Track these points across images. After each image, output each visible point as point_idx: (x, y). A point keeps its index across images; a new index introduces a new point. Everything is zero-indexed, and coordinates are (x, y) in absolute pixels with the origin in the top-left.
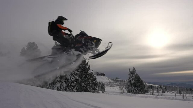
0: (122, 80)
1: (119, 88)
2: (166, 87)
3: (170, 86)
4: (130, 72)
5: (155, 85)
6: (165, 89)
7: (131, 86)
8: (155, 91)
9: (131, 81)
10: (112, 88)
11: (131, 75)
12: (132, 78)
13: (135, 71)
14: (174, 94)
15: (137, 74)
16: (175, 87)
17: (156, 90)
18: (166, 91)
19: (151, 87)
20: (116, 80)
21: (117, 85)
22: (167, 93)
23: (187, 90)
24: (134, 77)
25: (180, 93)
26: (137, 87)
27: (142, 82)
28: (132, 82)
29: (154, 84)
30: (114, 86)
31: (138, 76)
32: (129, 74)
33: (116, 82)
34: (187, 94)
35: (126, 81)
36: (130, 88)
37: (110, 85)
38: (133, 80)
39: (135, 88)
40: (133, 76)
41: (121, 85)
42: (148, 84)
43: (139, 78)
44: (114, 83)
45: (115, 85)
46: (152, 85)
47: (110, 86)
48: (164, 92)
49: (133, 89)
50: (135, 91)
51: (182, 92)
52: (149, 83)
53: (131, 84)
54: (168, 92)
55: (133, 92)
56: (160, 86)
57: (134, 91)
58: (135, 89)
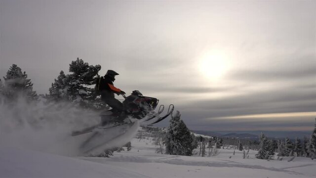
0: (157, 128)
1: (152, 142)
2: (222, 140)
3: (227, 138)
4: (172, 117)
5: (206, 136)
6: (221, 142)
7: (173, 139)
8: (207, 146)
9: (172, 131)
10: (142, 140)
11: (173, 123)
12: (174, 128)
13: (180, 116)
14: (232, 150)
15: (182, 121)
16: (234, 139)
17: (208, 144)
18: (221, 146)
19: (201, 139)
20: (147, 128)
21: (149, 136)
22: (223, 148)
23: (251, 143)
24: (177, 126)
25: (241, 149)
26: (181, 141)
27: (188, 133)
28: (175, 133)
29: (205, 134)
30: (144, 138)
31: (184, 124)
32: (171, 121)
33: (148, 131)
34: (250, 150)
35: (163, 129)
36: (172, 142)
37: (137, 137)
38: (175, 130)
39: (178, 142)
40: (176, 124)
41: (155, 136)
42: (196, 135)
43: (185, 127)
44: (145, 132)
45: (146, 135)
46: (202, 135)
47: (139, 138)
48: (218, 147)
49: (175, 144)
50: (178, 147)
51: (244, 147)
52: (198, 132)
53: (173, 136)
54: (225, 148)
55: (175, 149)
56: (214, 138)
57: (176, 147)
58: (178, 144)
